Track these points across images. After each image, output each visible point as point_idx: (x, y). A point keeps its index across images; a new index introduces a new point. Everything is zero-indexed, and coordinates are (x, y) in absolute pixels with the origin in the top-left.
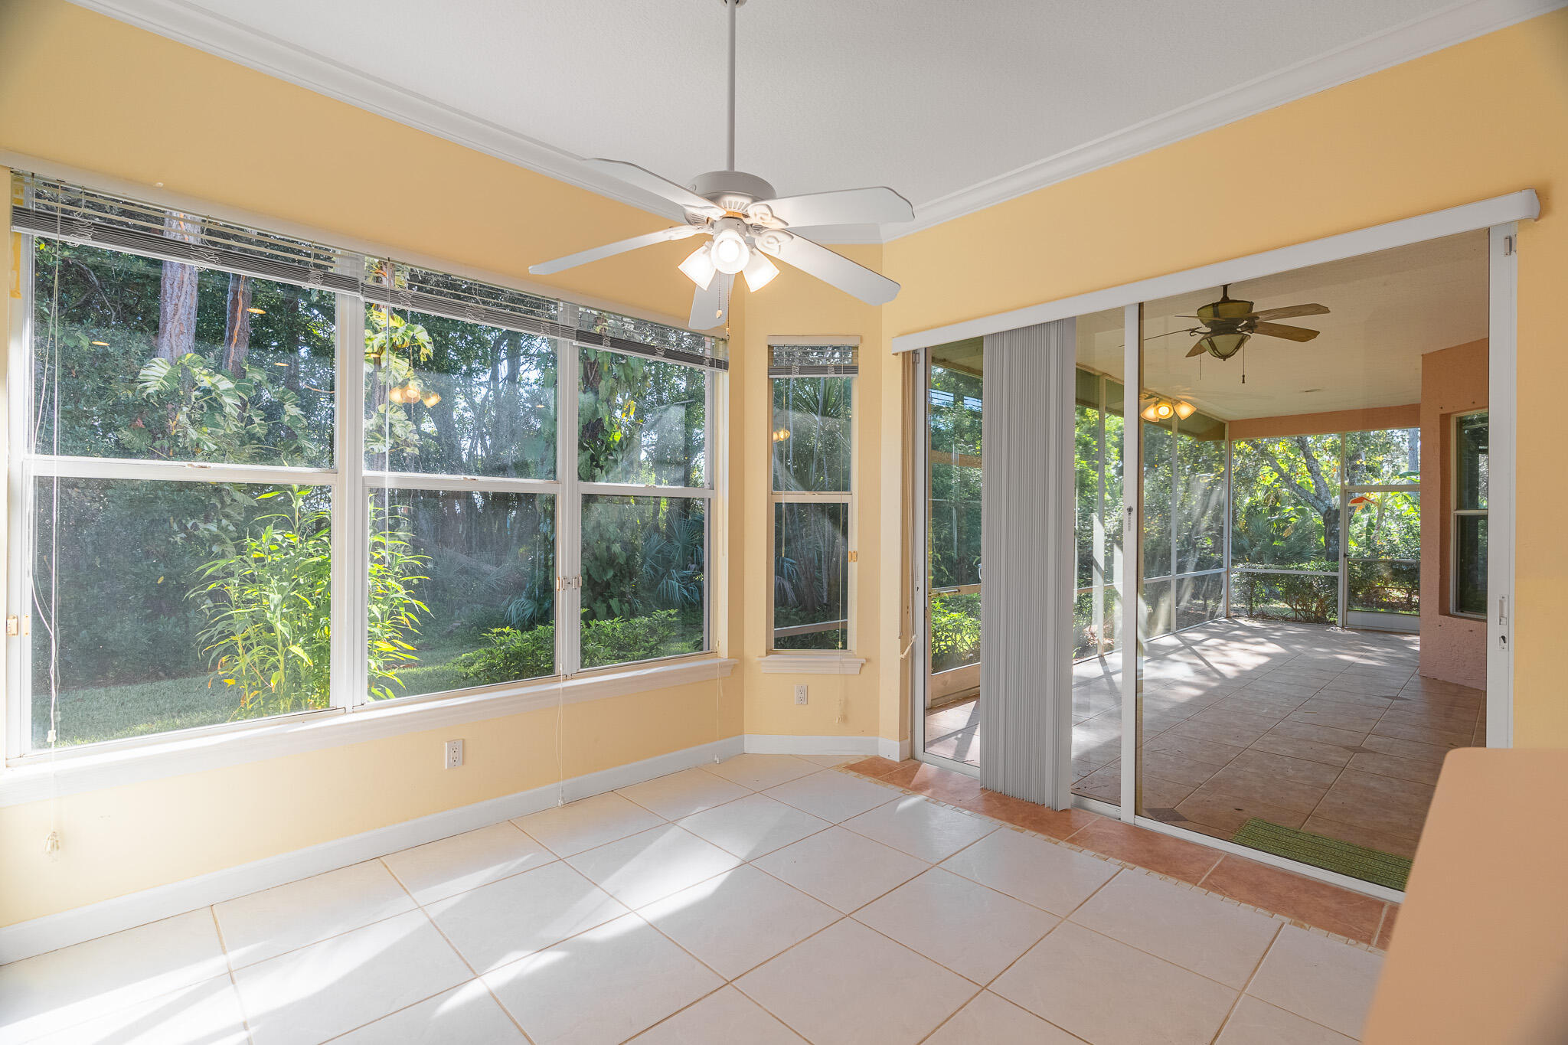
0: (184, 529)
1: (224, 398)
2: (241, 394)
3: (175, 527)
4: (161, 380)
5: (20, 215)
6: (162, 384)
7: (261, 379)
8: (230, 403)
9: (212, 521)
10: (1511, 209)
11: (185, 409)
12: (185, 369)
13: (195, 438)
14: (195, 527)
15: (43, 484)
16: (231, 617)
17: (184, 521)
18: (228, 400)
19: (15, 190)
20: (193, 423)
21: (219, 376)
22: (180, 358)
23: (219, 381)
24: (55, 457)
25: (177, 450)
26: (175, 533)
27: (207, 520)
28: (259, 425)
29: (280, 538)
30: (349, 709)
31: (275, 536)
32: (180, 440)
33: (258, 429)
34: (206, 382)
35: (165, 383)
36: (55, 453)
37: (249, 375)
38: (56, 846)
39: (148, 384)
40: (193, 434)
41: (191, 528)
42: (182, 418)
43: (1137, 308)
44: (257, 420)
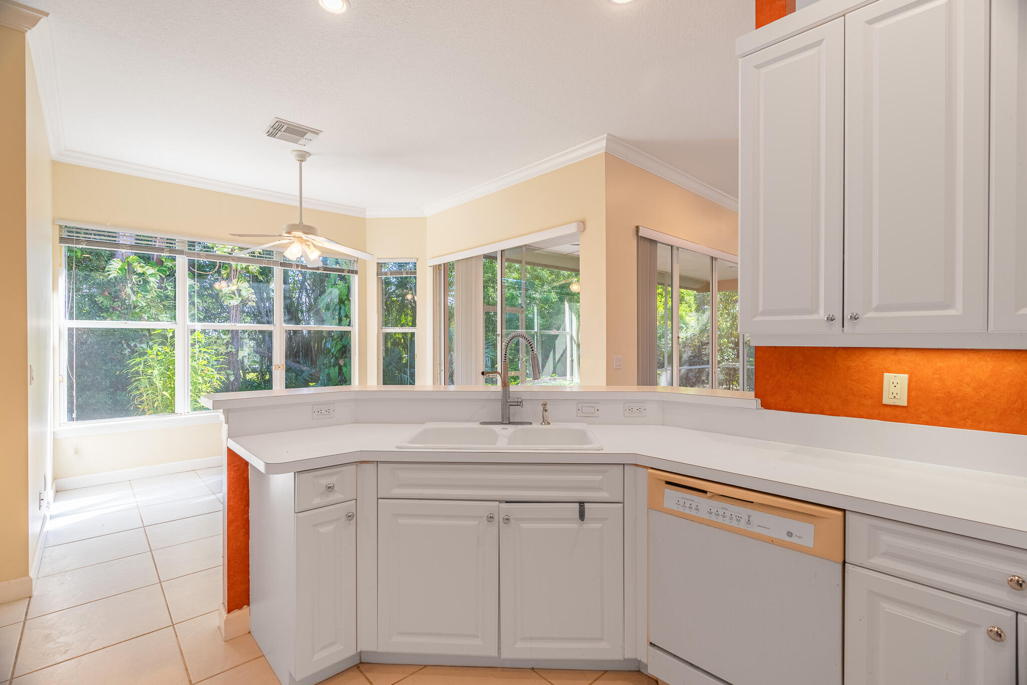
0: (128, 346)
1: (150, 278)
2: (160, 274)
3: (125, 346)
4: (117, 270)
5: (62, 240)
6: (118, 272)
7: (171, 265)
8: (153, 282)
9: (144, 343)
10: (572, 229)
11: (129, 285)
12: (129, 264)
13: (135, 300)
14: (135, 346)
15: (70, 330)
16: (139, 380)
17: (129, 343)
18: (151, 279)
19: (60, 231)
20: (134, 292)
21: (147, 267)
22: (127, 258)
23: (147, 269)
24: (74, 321)
25: (125, 306)
26: (125, 349)
27: (141, 342)
28: (170, 290)
29: (160, 349)
30: (183, 414)
31: (159, 349)
32: (127, 301)
33: (170, 293)
34: (140, 270)
35: (120, 272)
36: (74, 318)
37: (165, 264)
38: (76, 452)
39: (110, 273)
40: (133, 298)
41: (133, 346)
42: (128, 290)
43: (500, 252)
44: (169, 288)
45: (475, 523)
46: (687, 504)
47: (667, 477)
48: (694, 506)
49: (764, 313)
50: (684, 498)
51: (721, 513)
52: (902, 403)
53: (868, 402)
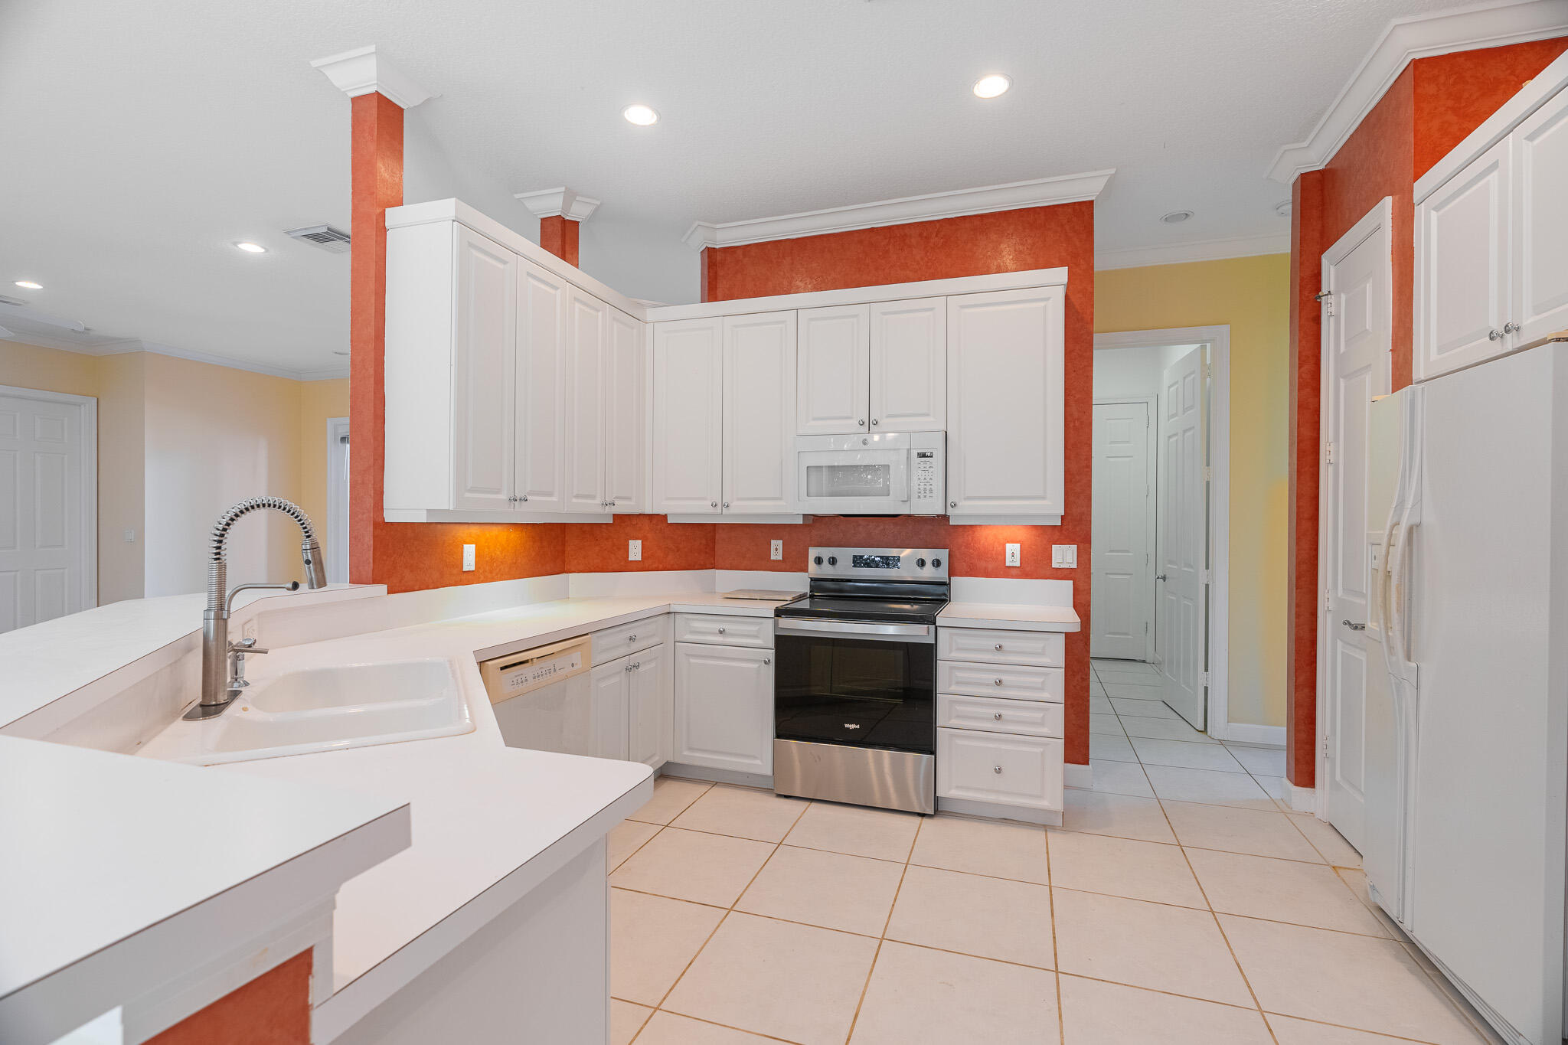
46: (520, 680)
47: (502, 662)
48: (524, 679)
49: (470, 490)
50: (516, 676)
51: (540, 673)
52: (473, 568)
53: (455, 571)
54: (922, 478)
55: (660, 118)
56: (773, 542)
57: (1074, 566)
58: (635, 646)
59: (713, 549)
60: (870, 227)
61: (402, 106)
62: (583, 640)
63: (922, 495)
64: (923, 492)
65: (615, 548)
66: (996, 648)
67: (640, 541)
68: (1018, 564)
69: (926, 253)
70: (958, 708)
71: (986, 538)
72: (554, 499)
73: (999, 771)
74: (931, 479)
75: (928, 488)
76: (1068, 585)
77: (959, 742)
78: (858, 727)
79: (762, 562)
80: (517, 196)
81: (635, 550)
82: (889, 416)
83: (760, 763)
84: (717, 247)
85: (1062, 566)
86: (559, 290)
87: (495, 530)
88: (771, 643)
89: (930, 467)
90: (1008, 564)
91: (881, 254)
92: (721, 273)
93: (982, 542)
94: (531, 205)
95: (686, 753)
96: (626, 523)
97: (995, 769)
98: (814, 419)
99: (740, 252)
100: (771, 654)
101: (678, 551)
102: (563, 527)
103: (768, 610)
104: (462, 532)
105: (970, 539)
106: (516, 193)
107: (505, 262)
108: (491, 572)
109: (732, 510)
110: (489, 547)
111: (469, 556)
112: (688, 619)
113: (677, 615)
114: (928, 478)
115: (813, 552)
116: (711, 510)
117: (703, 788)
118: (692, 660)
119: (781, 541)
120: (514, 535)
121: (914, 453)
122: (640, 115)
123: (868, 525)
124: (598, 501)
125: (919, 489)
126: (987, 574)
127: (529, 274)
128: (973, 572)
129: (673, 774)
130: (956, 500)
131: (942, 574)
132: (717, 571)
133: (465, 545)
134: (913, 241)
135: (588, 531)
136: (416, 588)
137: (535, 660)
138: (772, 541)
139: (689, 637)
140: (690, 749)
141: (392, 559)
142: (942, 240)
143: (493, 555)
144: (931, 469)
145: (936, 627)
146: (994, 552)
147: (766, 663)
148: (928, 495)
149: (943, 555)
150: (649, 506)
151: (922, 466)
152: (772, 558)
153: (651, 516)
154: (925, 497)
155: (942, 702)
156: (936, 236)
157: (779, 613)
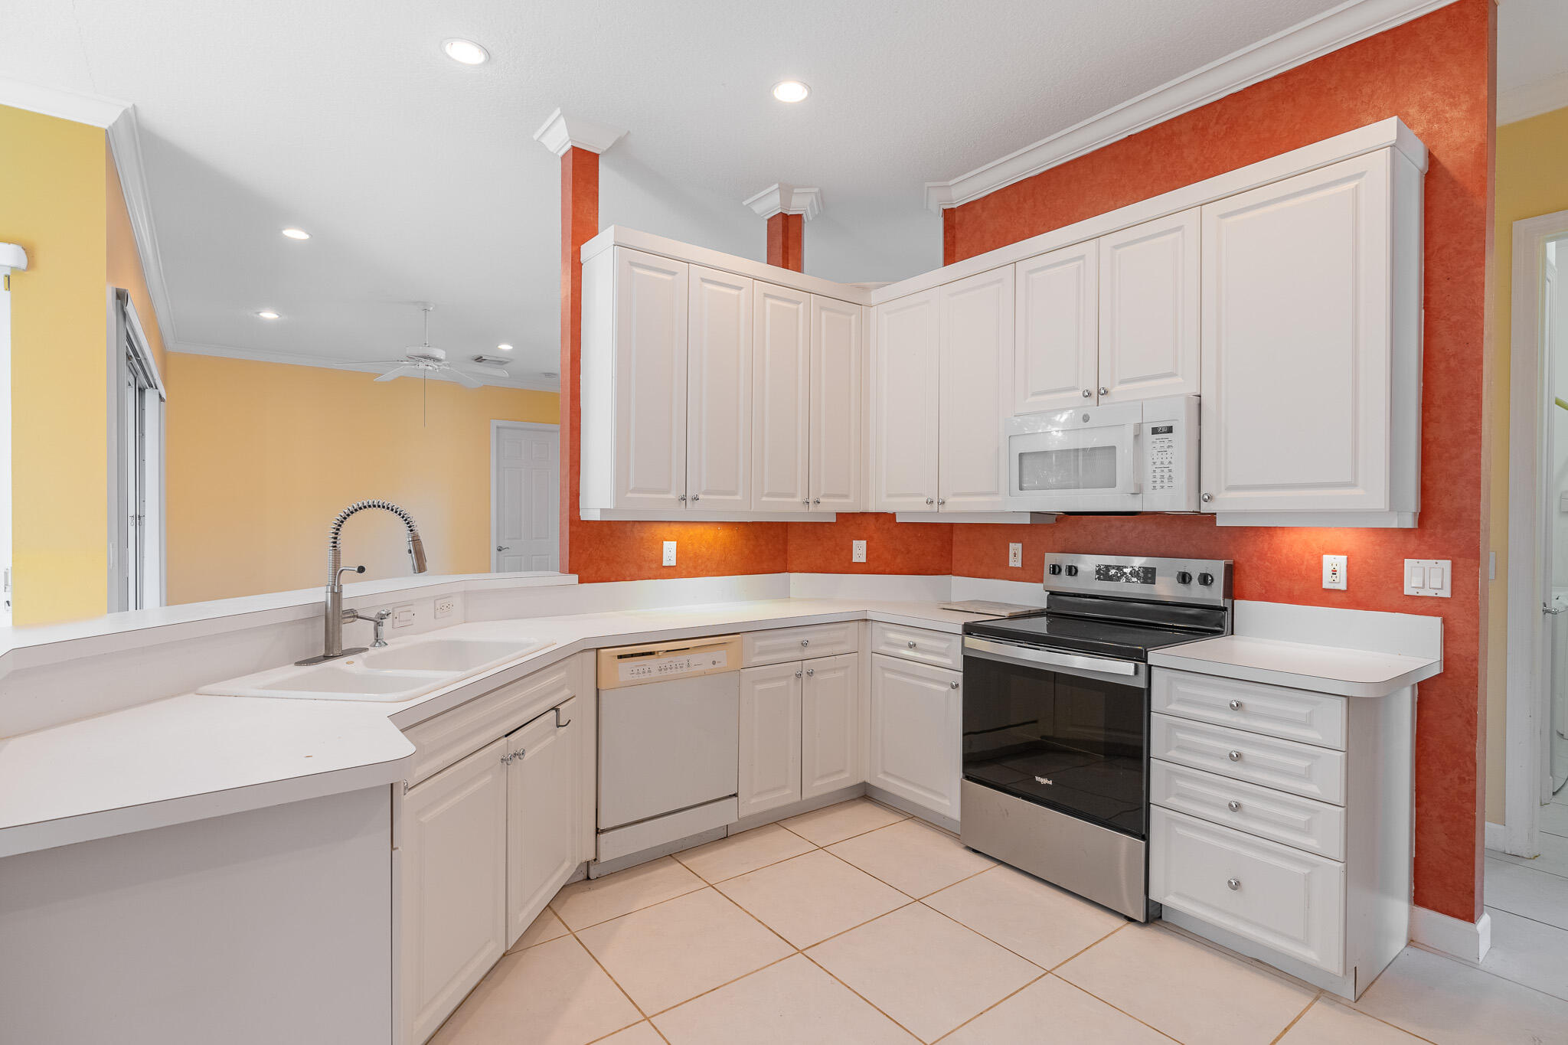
45: (488, 778)
46: (641, 671)
47: (618, 651)
48: (646, 670)
49: (633, 491)
50: (637, 666)
51: (668, 666)
52: (673, 563)
53: (654, 566)
54: (1158, 464)
55: (809, 88)
56: (1012, 546)
57: (1446, 593)
58: (808, 652)
59: (950, 552)
60: (1125, 136)
61: (597, 152)
62: (728, 639)
63: (1158, 485)
64: (1159, 480)
65: (838, 548)
66: (1232, 706)
67: (865, 541)
68: (1343, 586)
69: (1202, 150)
70: (1177, 782)
71: (1290, 547)
72: (738, 498)
73: (1236, 886)
74: (1170, 462)
75: (1166, 476)
76: (1433, 626)
77: (1180, 830)
78: (1050, 783)
79: (998, 569)
80: (745, 203)
81: (859, 551)
82: (1122, 382)
83: (949, 804)
84: (955, 206)
85: (1422, 593)
86: (743, 290)
87: (700, 529)
88: (960, 666)
89: (1169, 447)
90: (1326, 585)
91: (1141, 167)
92: (959, 235)
93: (1284, 551)
94: (758, 209)
95: (881, 776)
96: (851, 522)
97: (1230, 882)
98: (1033, 394)
99: (978, 207)
100: (959, 678)
101: (908, 553)
102: (785, 526)
103: (956, 623)
104: (664, 530)
105: (1266, 546)
106: (744, 200)
107: (673, 274)
108: (695, 568)
109: (947, 508)
110: (692, 545)
111: (670, 552)
112: (883, 628)
113: (874, 623)
114: (1166, 462)
115: (1051, 558)
116: (927, 508)
117: (892, 818)
118: (887, 675)
119: (1021, 544)
120: (722, 534)
121: (1147, 430)
122: (790, 92)
123: (1122, 526)
124: (799, 499)
125: (1155, 477)
126: (1292, 599)
127: (703, 280)
128: (1269, 594)
129: (876, 797)
130: (1213, 492)
131: (1215, 594)
132: (953, 577)
133: (665, 542)
134: (1185, 139)
135: (813, 530)
136: (612, 579)
137: (660, 653)
138: (1011, 544)
139: (883, 648)
140: (885, 773)
141: (588, 552)
142: (1225, 127)
143: (698, 551)
144: (1170, 450)
145: (1150, 667)
146: (1304, 567)
147: (953, 687)
148: (1166, 484)
149: (1216, 568)
150: (876, 503)
151: (1158, 445)
152: (1010, 565)
153: (877, 515)
154: (1162, 487)
155: (1158, 770)
156: (1217, 123)
157: (969, 629)
